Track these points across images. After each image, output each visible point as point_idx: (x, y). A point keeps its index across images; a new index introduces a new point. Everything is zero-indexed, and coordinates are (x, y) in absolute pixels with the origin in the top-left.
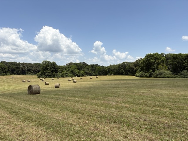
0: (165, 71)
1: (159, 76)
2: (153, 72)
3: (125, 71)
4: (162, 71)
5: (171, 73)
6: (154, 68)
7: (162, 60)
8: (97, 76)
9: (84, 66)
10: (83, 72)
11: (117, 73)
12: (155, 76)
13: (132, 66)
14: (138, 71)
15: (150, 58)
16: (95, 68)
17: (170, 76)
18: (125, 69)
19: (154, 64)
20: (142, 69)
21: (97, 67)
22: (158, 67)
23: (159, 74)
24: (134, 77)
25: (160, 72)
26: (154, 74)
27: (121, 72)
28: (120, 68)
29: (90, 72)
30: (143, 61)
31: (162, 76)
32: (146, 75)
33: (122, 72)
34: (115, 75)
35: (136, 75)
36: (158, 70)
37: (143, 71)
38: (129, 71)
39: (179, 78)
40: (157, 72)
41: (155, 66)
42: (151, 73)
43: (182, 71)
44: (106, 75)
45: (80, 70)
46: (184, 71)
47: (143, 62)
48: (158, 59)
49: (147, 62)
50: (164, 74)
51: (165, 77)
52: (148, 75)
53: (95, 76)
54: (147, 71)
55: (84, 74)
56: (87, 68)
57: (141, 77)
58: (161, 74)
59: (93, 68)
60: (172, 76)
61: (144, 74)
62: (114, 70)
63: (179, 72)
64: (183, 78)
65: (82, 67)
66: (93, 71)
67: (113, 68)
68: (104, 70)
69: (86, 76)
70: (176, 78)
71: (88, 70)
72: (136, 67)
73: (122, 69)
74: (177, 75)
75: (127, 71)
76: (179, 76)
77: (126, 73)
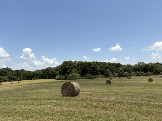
0: (76, 74)
1: (72, 78)
2: (68, 75)
3: (49, 75)
4: (74, 74)
5: (80, 75)
6: (69, 72)
7: (75, 66)
8: (19, 81)
9: (8, 72)
10: (5, 77)
11: (41, 77)
12: (69, 78)
13: (54, 71)
14: (58, 74)
15: (66, 64)
16: (20, 73)
17: (79, 78)
18: (48, 73)
19: (69, 69)
20: (60, 74)
21: (22, 72)
22: (71, 71)
23: (72, 77)
24: (55, 79)
25: (73, 75)
26: (68, 77)
27: (44, 76)
28: (44, 72)
29: (14, 78)
30: (61, 66)
31: (74, 78)
32: (63, 78)
33: (46, 76)
34: (39, 78)
35: (55, 78)
36: (71, 73)
37: (61, 75)
38: (51, 75)
39: (85, 79)
40: (70, 75)
41: (69, 70)
42: (66, 76)
43: (86, 74)
44: (31, 79)
45: (3, 76)
46: (88, 74)
47: (61, 68)
48: (71, 65)
49: (63, 68)
50: (75, 76)
51: (76, 79)
52: (64, 78)
53: (18, 81)
54: (63, 75)
55: (7, 80)
56: (11, 74)
57: (59, 79)
58: (73, 76)
59: (17, 73)
60: (80, 77)
61: (61, 77)
62: (39, 74)
63: (85, 75)
64: (87, 79)
65: (4, 73)
66: (17, 76)
67: (38, 73)
68: (30, 75)
69: (8, 82)
70: (82, 79)
71: (12, 75)
72: (57, 71)
73: (46, 73)
74: (83, 76)
75: (50, 75)
76: (84, 78)
77: (49, 77)
